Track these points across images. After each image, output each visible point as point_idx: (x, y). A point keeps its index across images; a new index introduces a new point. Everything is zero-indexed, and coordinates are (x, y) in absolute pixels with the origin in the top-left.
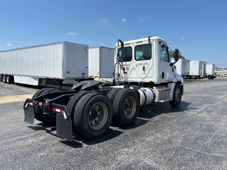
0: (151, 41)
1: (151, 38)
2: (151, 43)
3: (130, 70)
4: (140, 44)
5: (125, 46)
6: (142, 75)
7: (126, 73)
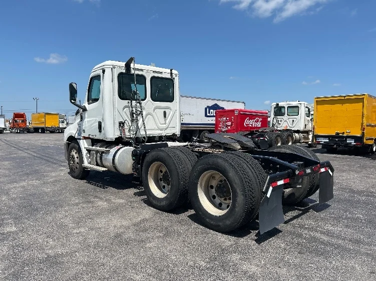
1: (174, 71)
2: (174, 78)
4: (160, 75)
6: (161, 124)
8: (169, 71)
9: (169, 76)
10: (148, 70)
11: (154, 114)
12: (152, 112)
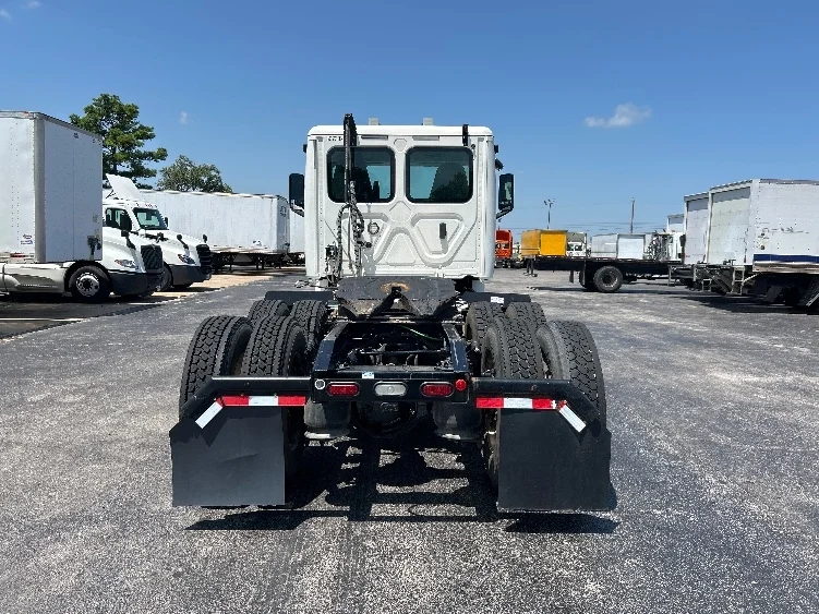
0: (473, 141)
1: (471, 130)
3: (385, 235)
4: (432, 143)
5: (362, 143)
6: (434, 253)
7: (369, 245)
8: (459, 130)
9: (459, 143)
10: (401, 136)
11: (413, 231)
12: (408, 226)
